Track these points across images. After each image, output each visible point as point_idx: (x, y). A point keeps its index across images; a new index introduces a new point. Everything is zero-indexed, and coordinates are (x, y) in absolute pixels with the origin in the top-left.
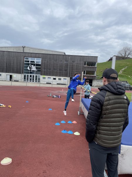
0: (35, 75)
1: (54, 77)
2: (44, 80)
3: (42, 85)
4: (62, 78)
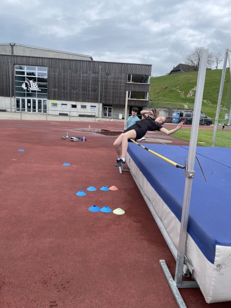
0: (37, 99)
1: (74, 103)
2: (54, 108)
3: (50, 119)
4: (88, 105)
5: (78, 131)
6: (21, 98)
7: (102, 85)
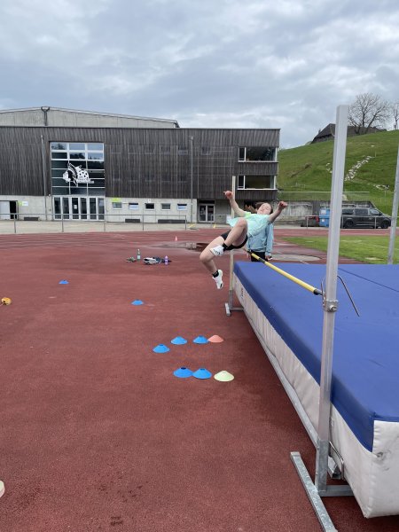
0: (88, 198)
1: (149, 201)
2: (117, 211)
4: (174, 202)
5: (157, 247)
6: (61, 197)
7: (195, 169)
